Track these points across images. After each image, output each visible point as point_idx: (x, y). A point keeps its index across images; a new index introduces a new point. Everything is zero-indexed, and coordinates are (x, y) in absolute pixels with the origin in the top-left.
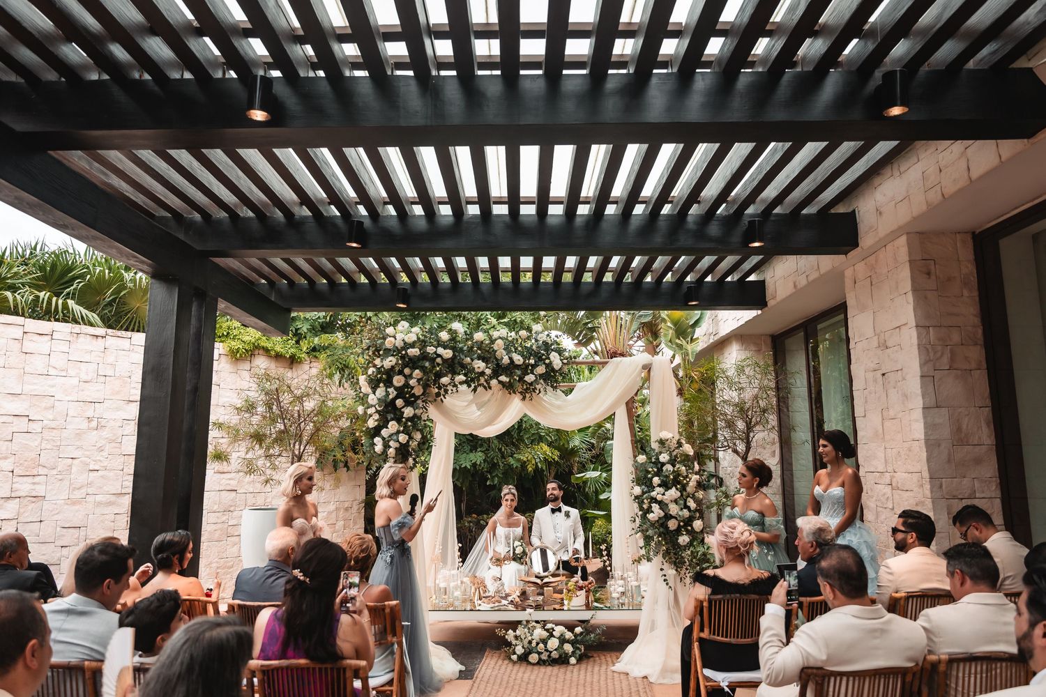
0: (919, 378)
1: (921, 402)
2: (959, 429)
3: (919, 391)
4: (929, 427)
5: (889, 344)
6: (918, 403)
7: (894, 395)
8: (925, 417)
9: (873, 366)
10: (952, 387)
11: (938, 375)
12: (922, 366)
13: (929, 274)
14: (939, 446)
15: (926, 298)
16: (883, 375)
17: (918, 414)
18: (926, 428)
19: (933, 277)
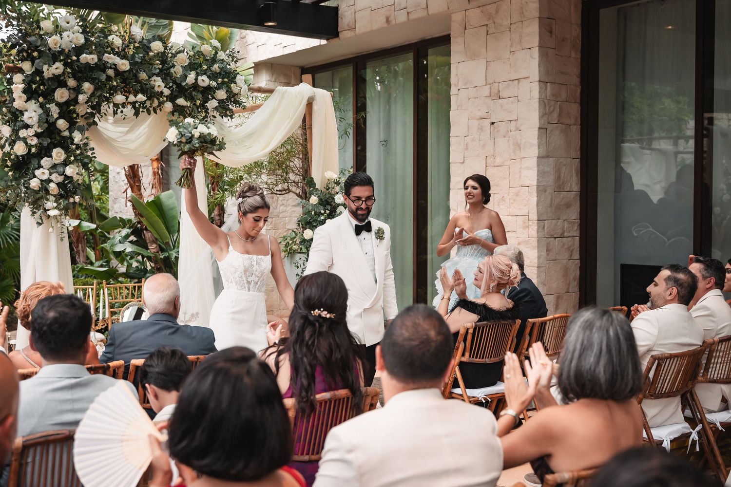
0: (537, 129)
1: (537, 152)
2: (559, 177)
3: (536, 142)
4: (541, 174)
5: (502, 94)
6: (534, 152)
7: (502, 143)
8: (538, 166)
9: (479, 114)
10: (557, 138)
11: (550, 127)
12: (541, 118)
13: (551, 32)
14: (545, 191)
15: (547, 55)
16: (493, 123)
17: (533, 162)
18: (538, 175)
19: (554, 36)
